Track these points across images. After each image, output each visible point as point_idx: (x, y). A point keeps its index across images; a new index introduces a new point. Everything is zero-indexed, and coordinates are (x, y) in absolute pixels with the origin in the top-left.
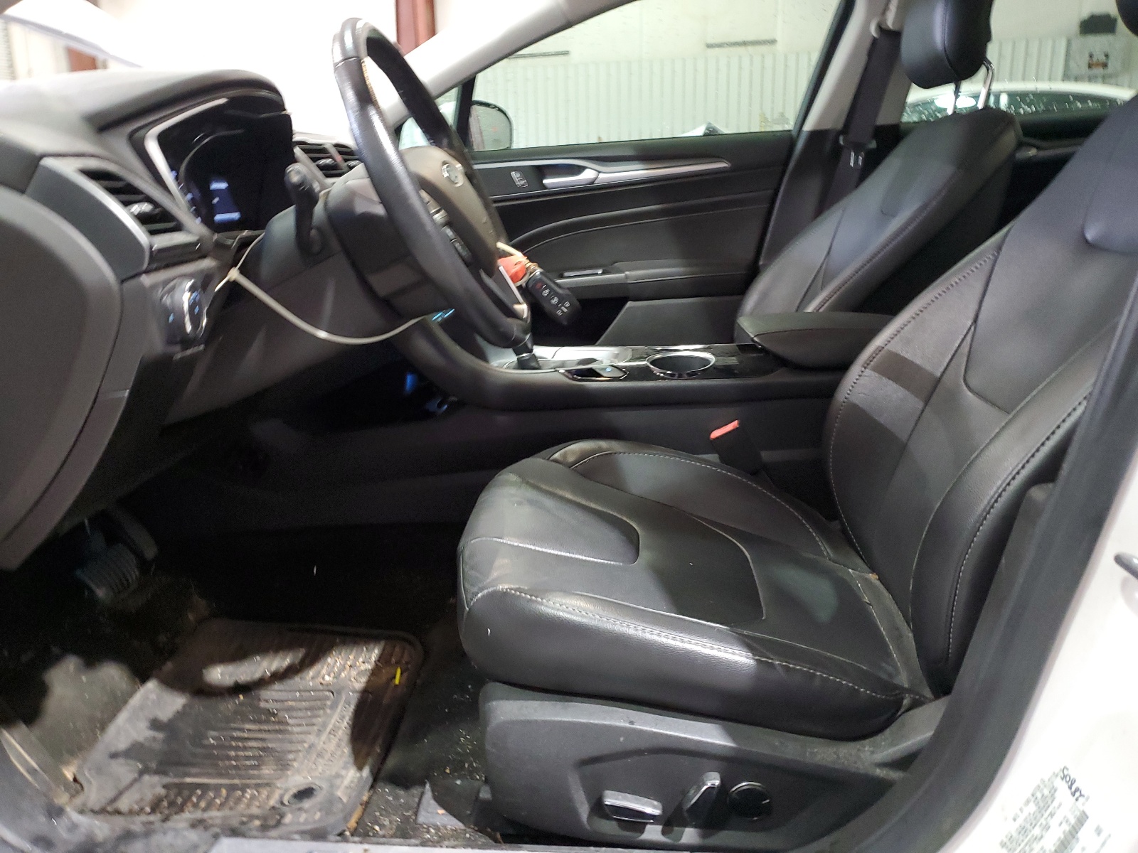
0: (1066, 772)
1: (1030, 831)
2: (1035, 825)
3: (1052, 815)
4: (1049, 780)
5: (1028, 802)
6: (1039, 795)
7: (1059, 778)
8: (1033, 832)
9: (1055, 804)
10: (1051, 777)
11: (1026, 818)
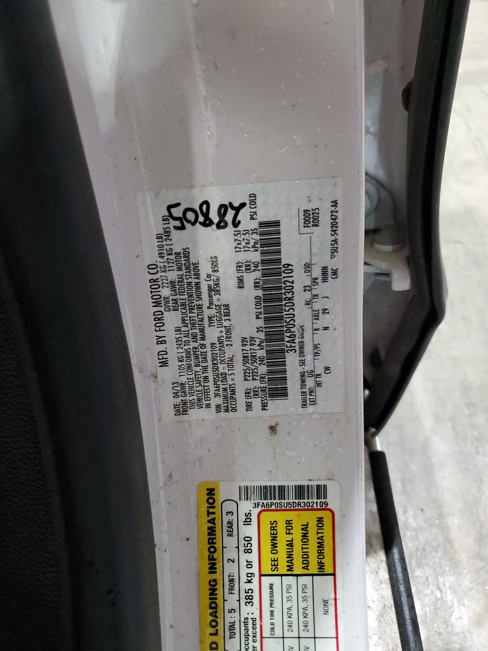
0: (177, 212)
1: (203, 346)
2: (202, 330)
3: (214, 290)
4: (161, 256)
5: (159, 320)
6: (166, 292)
7: (175, 234)
8: (207, 342)
9: (205, 269)
10: (161, 247)
11: (178, 340)
